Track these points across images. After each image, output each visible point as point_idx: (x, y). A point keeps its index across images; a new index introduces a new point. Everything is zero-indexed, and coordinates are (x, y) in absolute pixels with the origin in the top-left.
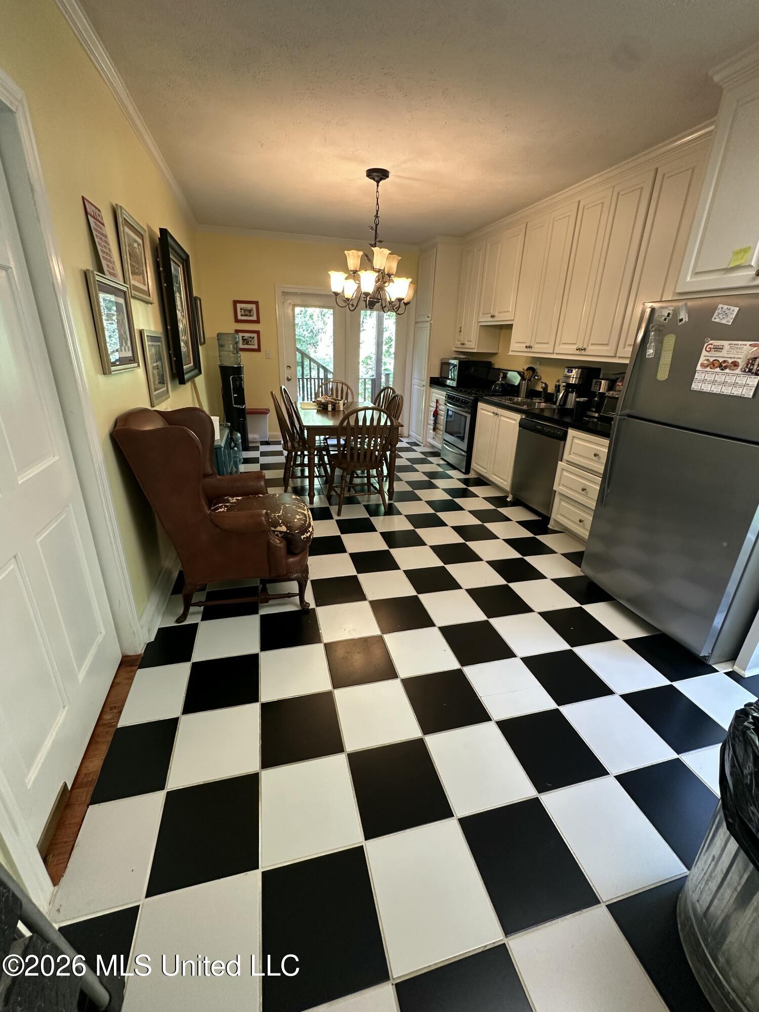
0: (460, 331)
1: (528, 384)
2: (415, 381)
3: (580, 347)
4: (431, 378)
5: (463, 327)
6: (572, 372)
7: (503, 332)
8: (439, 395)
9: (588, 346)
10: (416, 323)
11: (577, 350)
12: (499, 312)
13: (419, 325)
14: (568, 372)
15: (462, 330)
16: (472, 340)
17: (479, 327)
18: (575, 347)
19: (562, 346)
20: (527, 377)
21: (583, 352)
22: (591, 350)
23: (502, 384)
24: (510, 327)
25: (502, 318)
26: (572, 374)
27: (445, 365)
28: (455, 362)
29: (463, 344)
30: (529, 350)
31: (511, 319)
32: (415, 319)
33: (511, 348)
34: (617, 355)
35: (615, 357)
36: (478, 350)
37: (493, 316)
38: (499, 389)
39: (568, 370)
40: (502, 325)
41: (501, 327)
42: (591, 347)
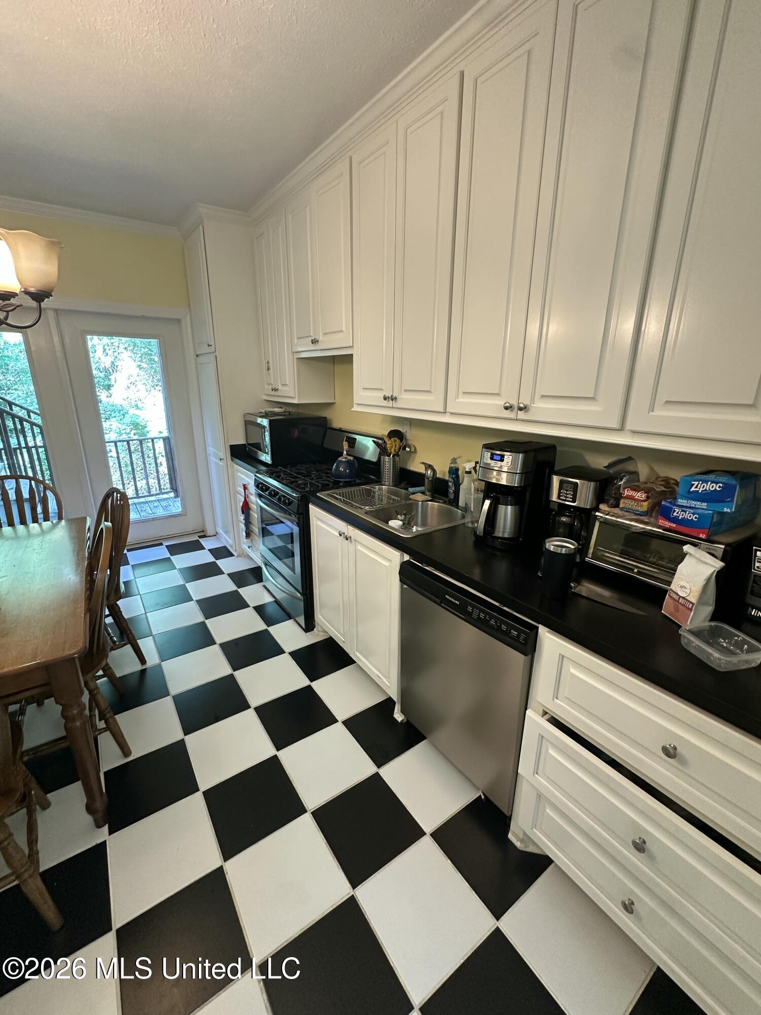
0: (268, 369)
1: (394, 462)
2: (211, 450)
3: (514, 402)
4: (231, 446)
5: (271, 362)
6: (502, 460)
7: (338, 368)
8: (246, 476)
9: (533, 400)
10: (197, 356)
11: (506, 408)
12: (324, 334)
13: (201, 359)
14: (492, 459)
15: (271, 367)
16: (288, 383)
17: (295, 360)
18: (501, 402)
19: (463, 399)
20: (393, 450)
21: (521, 415)
22: (543, 409)
23: (349, 462)
24: (348, 359)
25: (332, 345)
26: (503, 464)
27: (249, 424)
28: (265, 422)
29: (276, 390)
30: (390, 403)
31: (347, 345)
32: (195, 350)
33: (356, 400)
34: (629, 426)
35: (621, 429)
36: (299, 398)
37: (314, 342)
38: (345, 470)
39: (492, 455)
40: (334, 356)
41: (334, 360)
42: (539, 404)
